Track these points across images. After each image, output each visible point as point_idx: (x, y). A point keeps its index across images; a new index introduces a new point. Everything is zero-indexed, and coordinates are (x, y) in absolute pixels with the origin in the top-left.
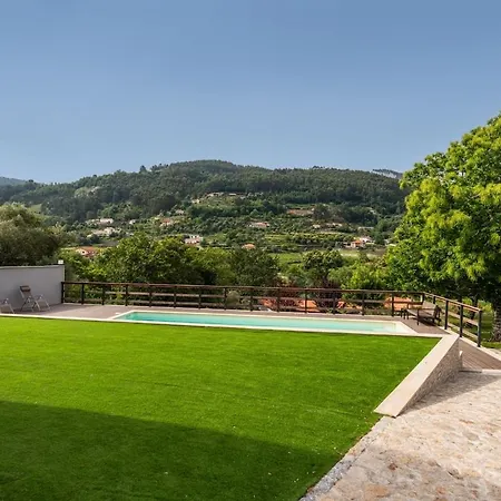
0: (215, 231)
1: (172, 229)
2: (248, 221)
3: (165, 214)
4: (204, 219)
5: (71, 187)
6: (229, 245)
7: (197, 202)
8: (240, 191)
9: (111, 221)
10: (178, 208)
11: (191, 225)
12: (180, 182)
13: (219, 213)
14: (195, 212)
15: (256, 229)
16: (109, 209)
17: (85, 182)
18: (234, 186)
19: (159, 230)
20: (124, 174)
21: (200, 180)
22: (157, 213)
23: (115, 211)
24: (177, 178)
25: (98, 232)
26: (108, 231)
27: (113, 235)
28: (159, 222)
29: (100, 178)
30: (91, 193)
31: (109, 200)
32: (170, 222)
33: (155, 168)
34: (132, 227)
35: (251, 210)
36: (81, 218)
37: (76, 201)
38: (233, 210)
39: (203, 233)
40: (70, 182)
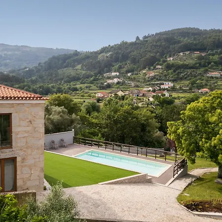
0: (181, 79)
1: (153, 78)
2: (206, 71)
3: (149, 69)
4: (175, 71)
5: (96, 54)
6: (190, 89)
7: (170, 59)
8: (202, 49)
9: (118, 74)
10: (158, 64)
11: (165, 76)
12: (160, 46)
13: (186, 67)
14: (169, 67)
15: (212, 77)
16: (117, 67)
17: (104, 50)
18: (198, 47)
19: (145, 79)
20: (126, 43)
21: (175, 43)
22: (144, 68)
23: (120, 67)
24: (158, 44)
25: (110, 81)
26: (116, 80)
27: (118, 83)
28: (145, 74)
29: (112, 47)
30: (107, 57)
31: (117, 60)
32: (152, 74)
33: (145, 37)
34: (129, 78)
35: (209, 63)
36: (101, 72)
37: (99, 62)
38: (196, 64)
39: (173, 81)
40: (96, 50)
